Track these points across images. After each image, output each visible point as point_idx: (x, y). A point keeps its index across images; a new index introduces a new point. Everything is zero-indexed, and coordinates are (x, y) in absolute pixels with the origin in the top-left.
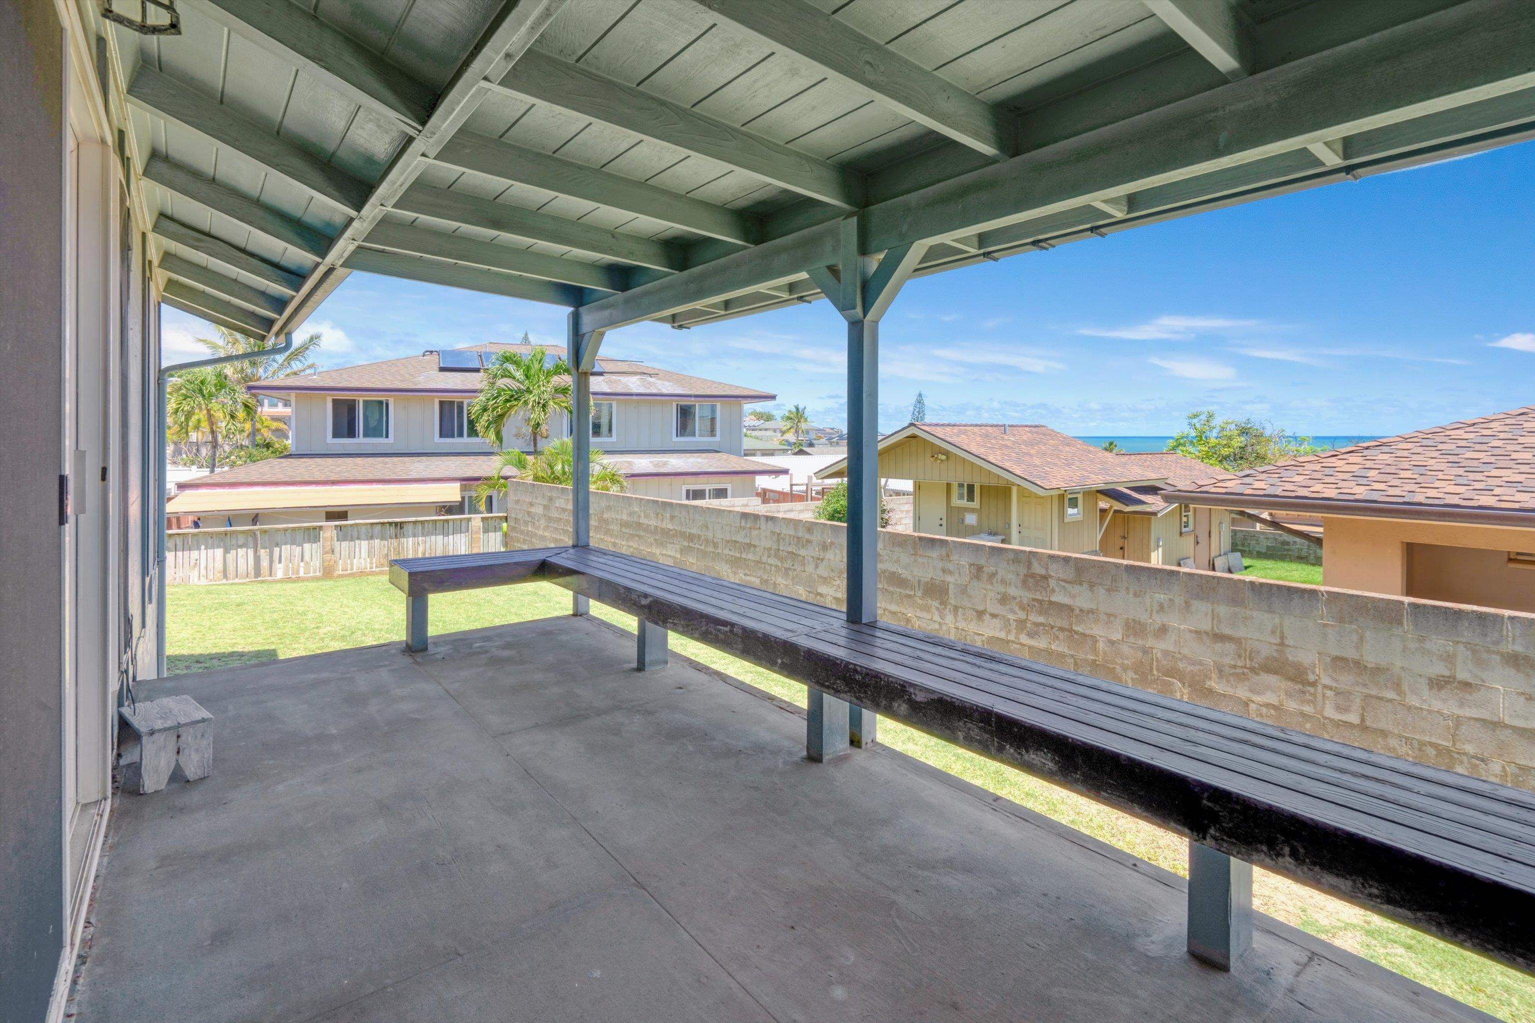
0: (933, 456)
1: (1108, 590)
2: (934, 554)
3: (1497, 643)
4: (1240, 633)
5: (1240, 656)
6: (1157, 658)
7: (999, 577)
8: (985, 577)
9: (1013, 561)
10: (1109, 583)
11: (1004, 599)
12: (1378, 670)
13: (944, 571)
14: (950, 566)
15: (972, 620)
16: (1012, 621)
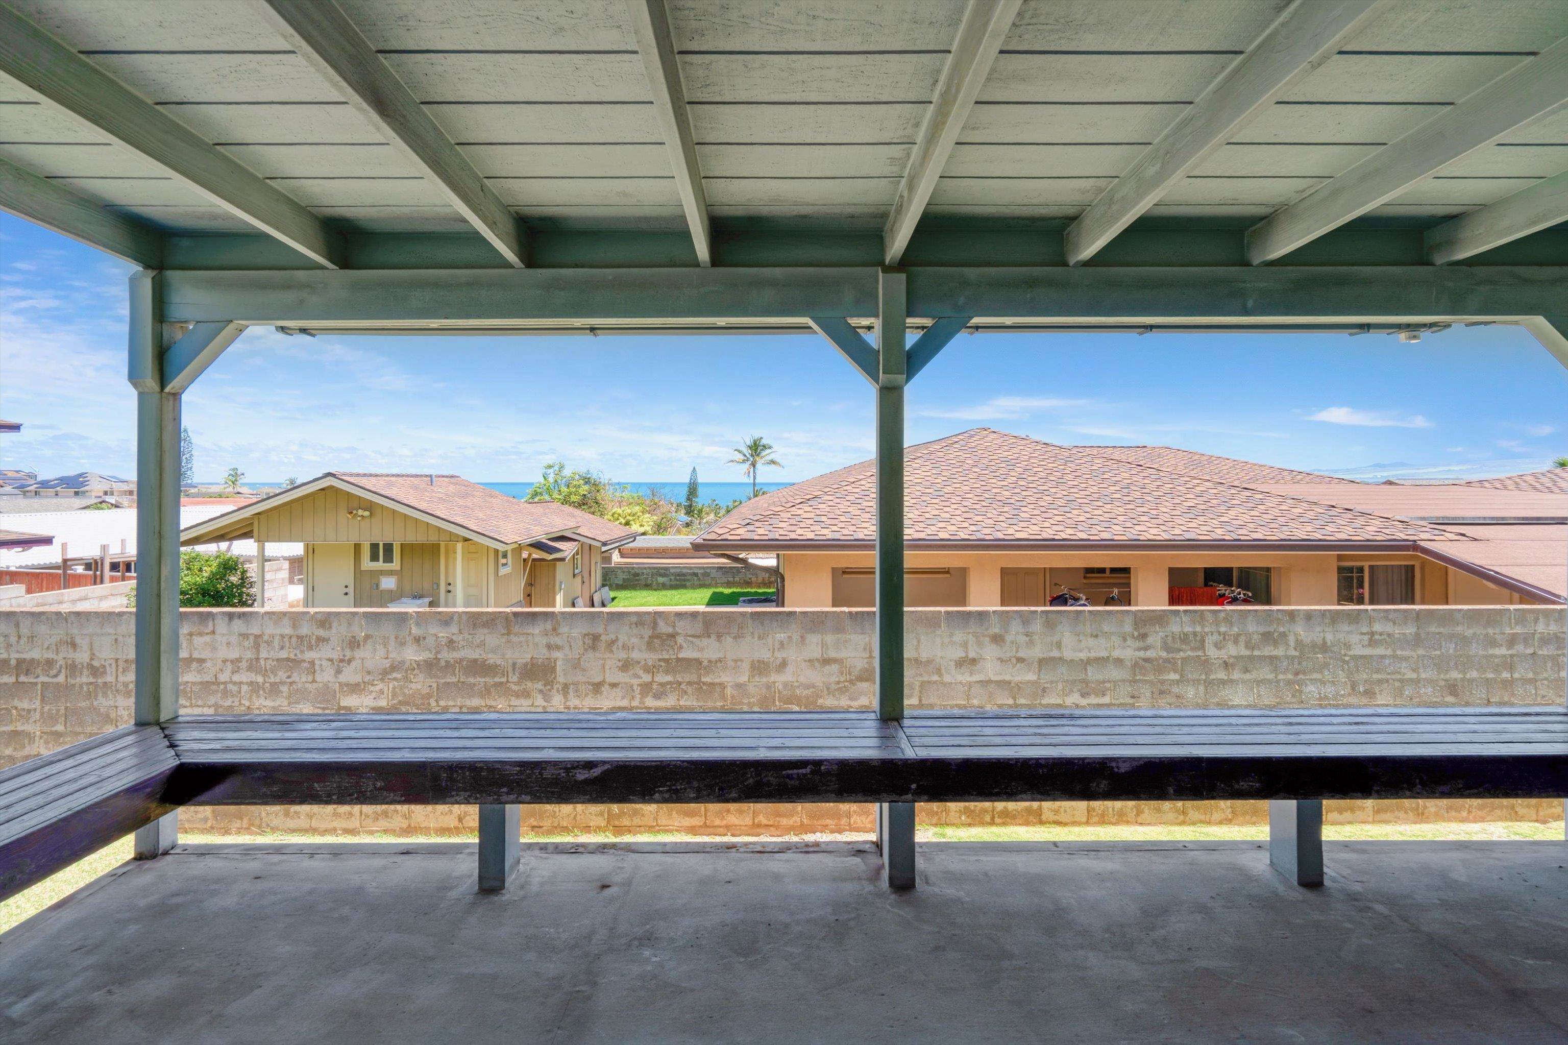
0: (352, 513)
1: (735, 638)
2: (536, 630)
3: (987, 629)
4: (843, 654)
5: (842, 674)
6: (779, 690)
7: (620, 643)
8: (602, 645)
9: (636, 624)
10: (735, 630)
11: (626, 666)
12: (929, 662)
13: (549, 647)
14: (557, 640)
15: (587, 695)
16: (635, 687)
